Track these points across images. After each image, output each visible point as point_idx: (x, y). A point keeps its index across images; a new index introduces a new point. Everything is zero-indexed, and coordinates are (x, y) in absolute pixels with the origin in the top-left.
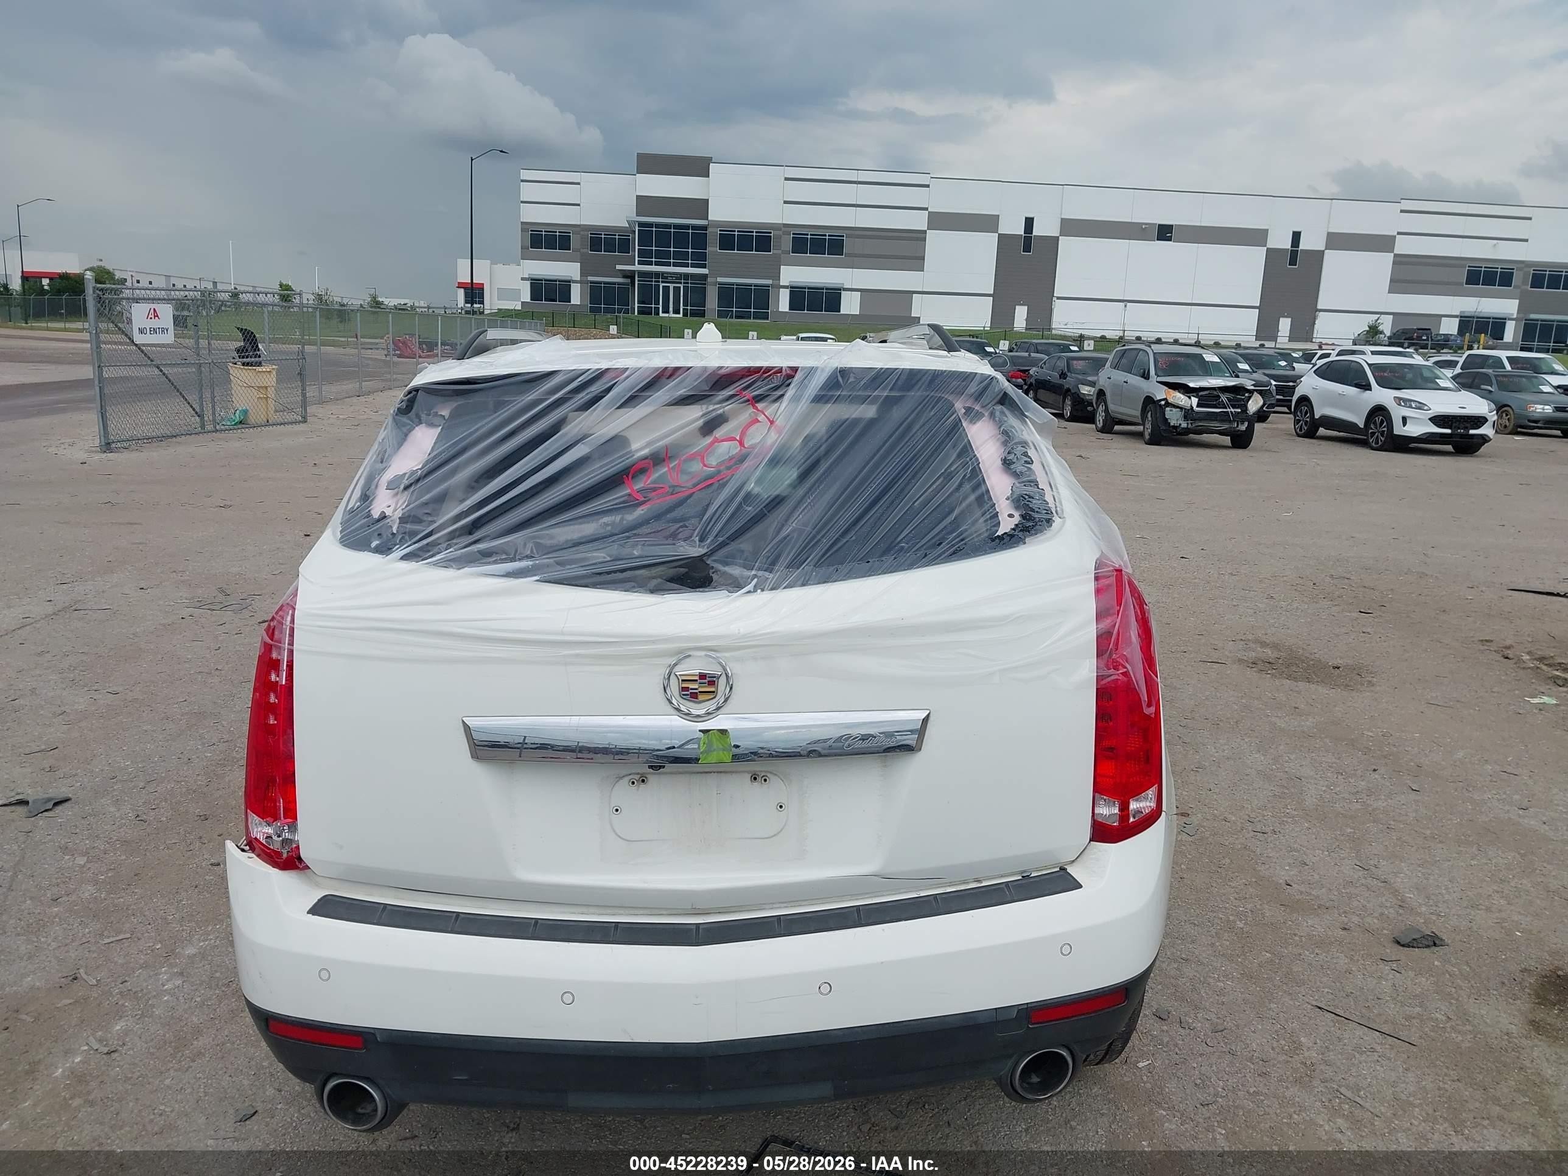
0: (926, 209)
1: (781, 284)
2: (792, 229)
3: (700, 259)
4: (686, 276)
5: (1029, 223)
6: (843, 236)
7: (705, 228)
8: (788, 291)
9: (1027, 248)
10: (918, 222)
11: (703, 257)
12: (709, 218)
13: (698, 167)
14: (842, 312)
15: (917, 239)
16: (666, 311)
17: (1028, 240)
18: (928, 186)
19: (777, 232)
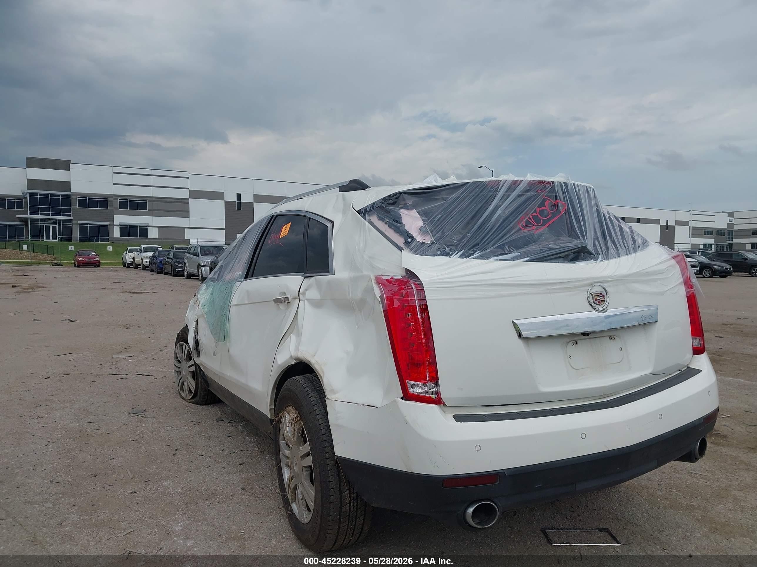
0: (188, 189)
1: (115, 224)
2: (118, 197)
3: (67, 212)
4: (59, 220)
5: (239, 196)
6: (146, 201)
7: (69, 196)
8: (118, 227)
9: (239, 208)
10: (185, 194)
11: (69, 211)
12: (71, 191)
13: (64, 165)
14: (149, 237)
15: (185, 203)
16: (48, 237)
17: (239, 204)
18: (188, 178)
19: (110, 199)
